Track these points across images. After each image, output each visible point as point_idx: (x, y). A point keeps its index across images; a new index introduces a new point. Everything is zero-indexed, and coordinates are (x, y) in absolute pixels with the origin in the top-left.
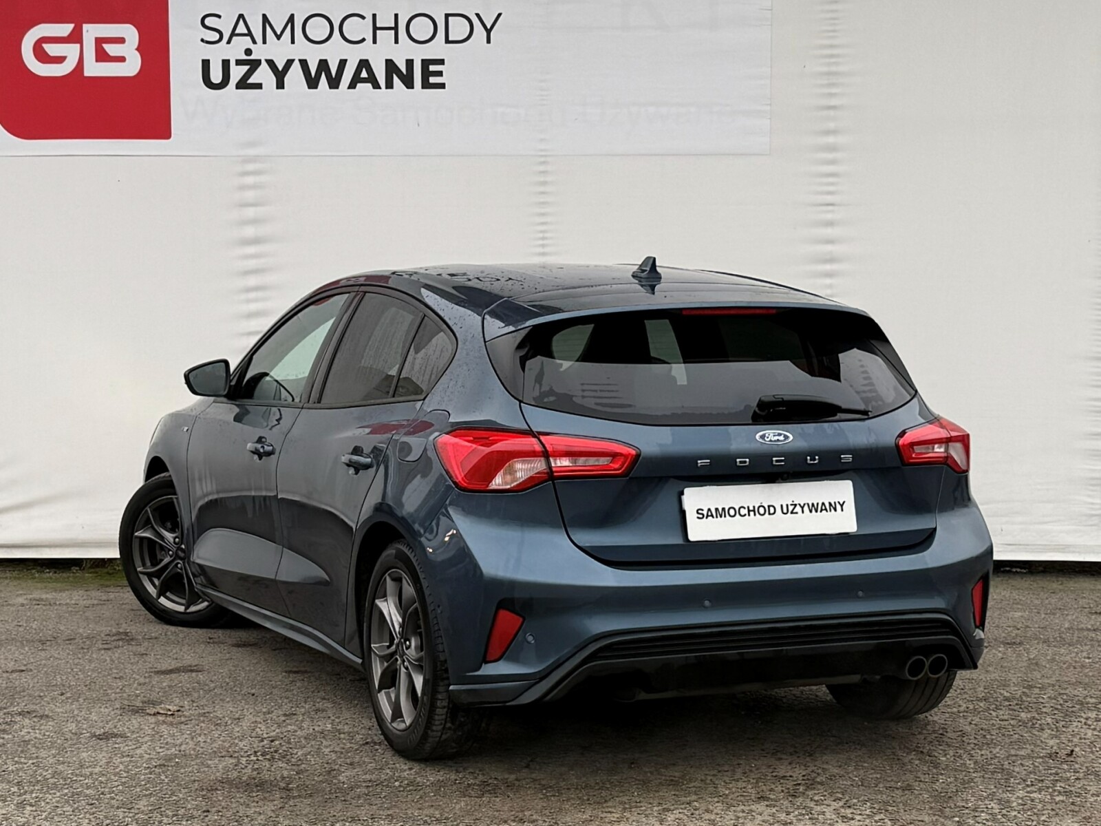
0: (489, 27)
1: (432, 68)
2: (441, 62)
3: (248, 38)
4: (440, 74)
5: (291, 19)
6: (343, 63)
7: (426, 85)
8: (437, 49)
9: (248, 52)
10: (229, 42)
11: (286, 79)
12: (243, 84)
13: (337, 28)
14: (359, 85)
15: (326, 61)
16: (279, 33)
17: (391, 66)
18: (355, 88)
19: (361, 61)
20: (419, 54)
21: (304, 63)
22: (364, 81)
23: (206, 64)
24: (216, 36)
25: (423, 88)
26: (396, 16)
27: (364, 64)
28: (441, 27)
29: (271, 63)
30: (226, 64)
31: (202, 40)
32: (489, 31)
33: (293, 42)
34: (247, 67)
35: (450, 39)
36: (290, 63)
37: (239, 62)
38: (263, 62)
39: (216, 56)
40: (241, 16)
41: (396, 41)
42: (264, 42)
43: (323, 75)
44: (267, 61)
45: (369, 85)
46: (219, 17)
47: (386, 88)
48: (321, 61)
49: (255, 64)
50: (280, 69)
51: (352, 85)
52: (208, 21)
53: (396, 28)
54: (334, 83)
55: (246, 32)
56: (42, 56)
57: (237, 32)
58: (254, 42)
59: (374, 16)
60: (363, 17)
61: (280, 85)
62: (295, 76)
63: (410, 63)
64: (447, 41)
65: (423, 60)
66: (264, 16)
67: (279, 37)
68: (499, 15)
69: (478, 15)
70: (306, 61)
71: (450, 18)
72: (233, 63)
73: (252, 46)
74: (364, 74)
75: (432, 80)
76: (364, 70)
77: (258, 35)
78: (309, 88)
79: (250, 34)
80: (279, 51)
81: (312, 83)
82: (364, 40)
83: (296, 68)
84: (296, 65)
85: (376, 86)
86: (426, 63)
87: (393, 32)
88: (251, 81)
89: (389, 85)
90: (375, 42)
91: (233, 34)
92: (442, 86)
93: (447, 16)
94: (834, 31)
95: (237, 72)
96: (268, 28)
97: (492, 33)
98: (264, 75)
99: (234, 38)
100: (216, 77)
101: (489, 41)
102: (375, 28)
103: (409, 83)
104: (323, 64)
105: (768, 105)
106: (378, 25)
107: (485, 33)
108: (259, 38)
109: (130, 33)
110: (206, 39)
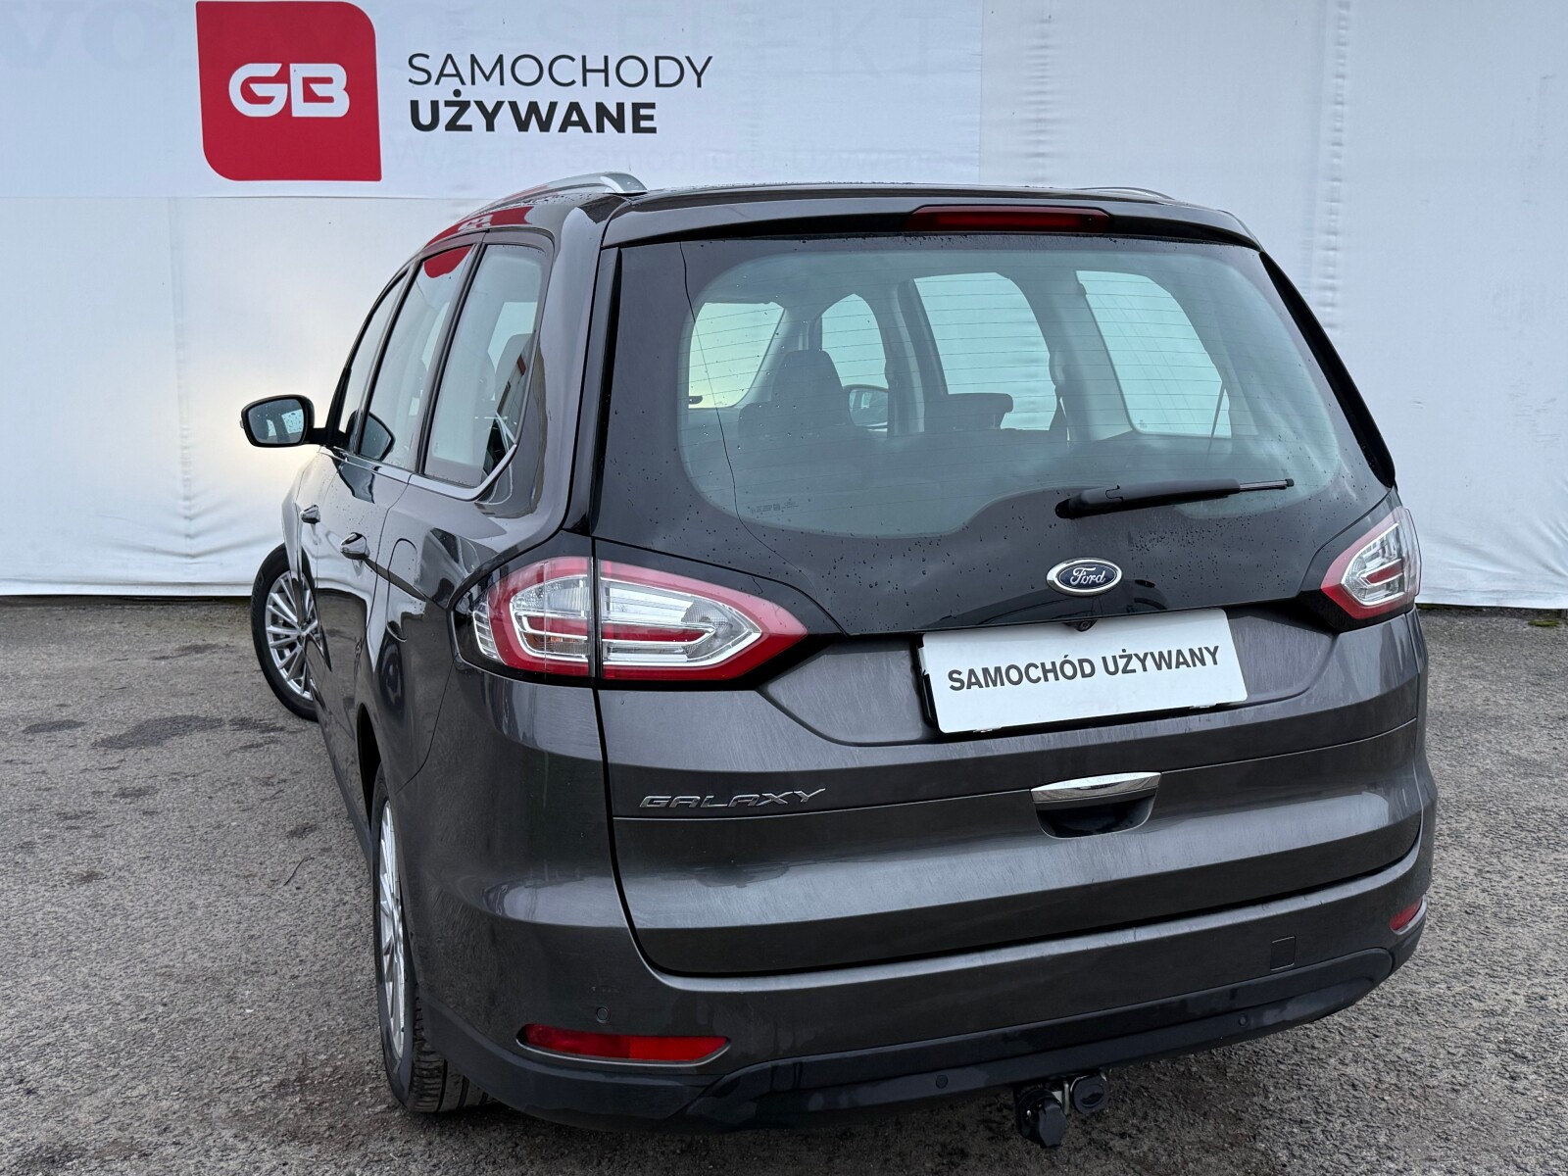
0: (699, 71)
1: (643, 112)
2: (652, 106)
3: (457, 79)
4: (650, 118)
5: (500, 60)
6: (553, 106)
7: (637, 129)
8: (647, 93)
9: (457, 93)
10: (437, 83)
11: (496, 121)
12: (452, 126)
13: (546, 70)
14: (570, 128)
15: (536, 103)
16: (487, 74)
17: (601, 109)
18: (565, 131)
19: (571, 104)
20: (629, 97)
21: (514, 106)
22: (575, 124)
23: (414, 105)
24: (423, 77)
25: (634, 131)
26: (606, 58)
27: (574, 107)
28: (651, 71)
29: (480, 105)
30: (435, 105)
31: (411, 81)
32: (699, 75)
33: (502, 83)
34: (456, 109)
35: (661, 82)
36: (499, 105)
37: (448, 104)
38: (473, 105)
39: (425, 96)
40: (449, 57)
41: (607, 84)
42: (473, 83)
43: (534, 118)
44: (476, 102)
45: (580, 128)
46: (427, 57)
47: (598, 131)
48: (531, 103)
49: (464, 106)
50: (490, 110)
51: (563, 129)
52: (416, 62)
53: (606, 71)
54: (544, 126)
55: (455, 72)
56: (249, 96)
57: (445, 72)
58: (463, 83)
59: (584, 58)
60: (573, 59)
61: (490, 127)
62: (505, 116)
63: (620, 107)
64: (658, 85)
65: (633, 104)
66: (473, 56)
67: (487, 78)
68: (710, 58)
69: (688, 58)
70: (515, 103)
71: (661, 61)
72: (441, 105)
73: (459, 86)
74: (575, 117)
75: (644, 124)
76: (575, 113)
77: (466, 74)
78: (520, 130)
79: (458, 75)
80: (488, 92)
81: (523, 126)
82: (573, 82)
83: (506, 112)
84: (506, 108)
85: (587, 129)
86: (636, 107)
87: (603, 74)
88: (459, 123)
89: (600, 129)
90: (585, 84)
91: (441, 75)
92: (653, 130)
93: (657, 59)
94: (1043, 77)
95: (446, 114)
96: (476, 67)
97: (702, 77)
98: (473, 116)
99: (443, 79)
100: (425, 118)
101: (699, 85)
102: (585, 71)
103: (619, 126)
104: (533, 107)
105: (976, 152)
106: (588, 67)
107: (696, 77)
108: (467, 78)
109: (337, 72)
110: (414, 79)
